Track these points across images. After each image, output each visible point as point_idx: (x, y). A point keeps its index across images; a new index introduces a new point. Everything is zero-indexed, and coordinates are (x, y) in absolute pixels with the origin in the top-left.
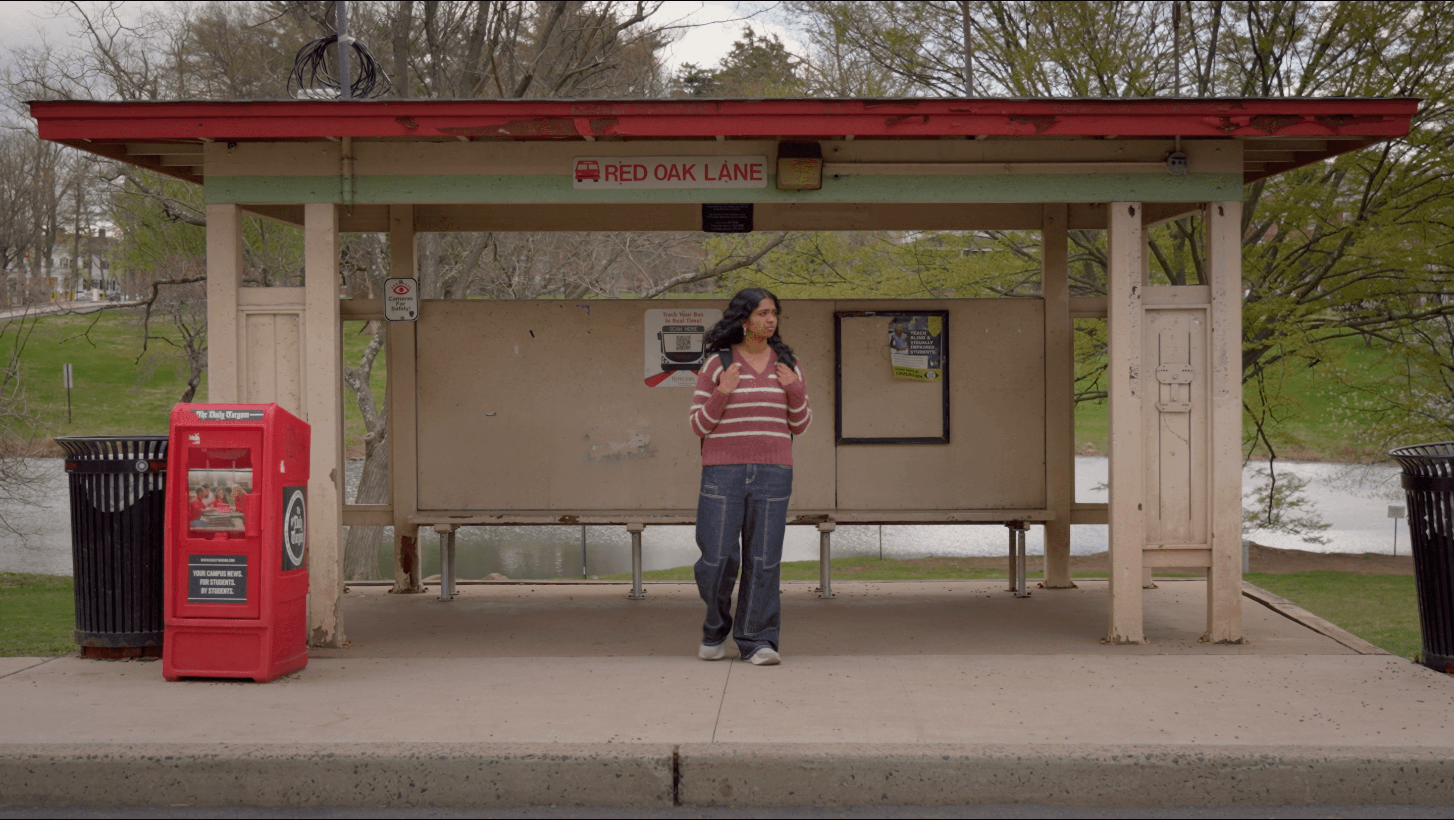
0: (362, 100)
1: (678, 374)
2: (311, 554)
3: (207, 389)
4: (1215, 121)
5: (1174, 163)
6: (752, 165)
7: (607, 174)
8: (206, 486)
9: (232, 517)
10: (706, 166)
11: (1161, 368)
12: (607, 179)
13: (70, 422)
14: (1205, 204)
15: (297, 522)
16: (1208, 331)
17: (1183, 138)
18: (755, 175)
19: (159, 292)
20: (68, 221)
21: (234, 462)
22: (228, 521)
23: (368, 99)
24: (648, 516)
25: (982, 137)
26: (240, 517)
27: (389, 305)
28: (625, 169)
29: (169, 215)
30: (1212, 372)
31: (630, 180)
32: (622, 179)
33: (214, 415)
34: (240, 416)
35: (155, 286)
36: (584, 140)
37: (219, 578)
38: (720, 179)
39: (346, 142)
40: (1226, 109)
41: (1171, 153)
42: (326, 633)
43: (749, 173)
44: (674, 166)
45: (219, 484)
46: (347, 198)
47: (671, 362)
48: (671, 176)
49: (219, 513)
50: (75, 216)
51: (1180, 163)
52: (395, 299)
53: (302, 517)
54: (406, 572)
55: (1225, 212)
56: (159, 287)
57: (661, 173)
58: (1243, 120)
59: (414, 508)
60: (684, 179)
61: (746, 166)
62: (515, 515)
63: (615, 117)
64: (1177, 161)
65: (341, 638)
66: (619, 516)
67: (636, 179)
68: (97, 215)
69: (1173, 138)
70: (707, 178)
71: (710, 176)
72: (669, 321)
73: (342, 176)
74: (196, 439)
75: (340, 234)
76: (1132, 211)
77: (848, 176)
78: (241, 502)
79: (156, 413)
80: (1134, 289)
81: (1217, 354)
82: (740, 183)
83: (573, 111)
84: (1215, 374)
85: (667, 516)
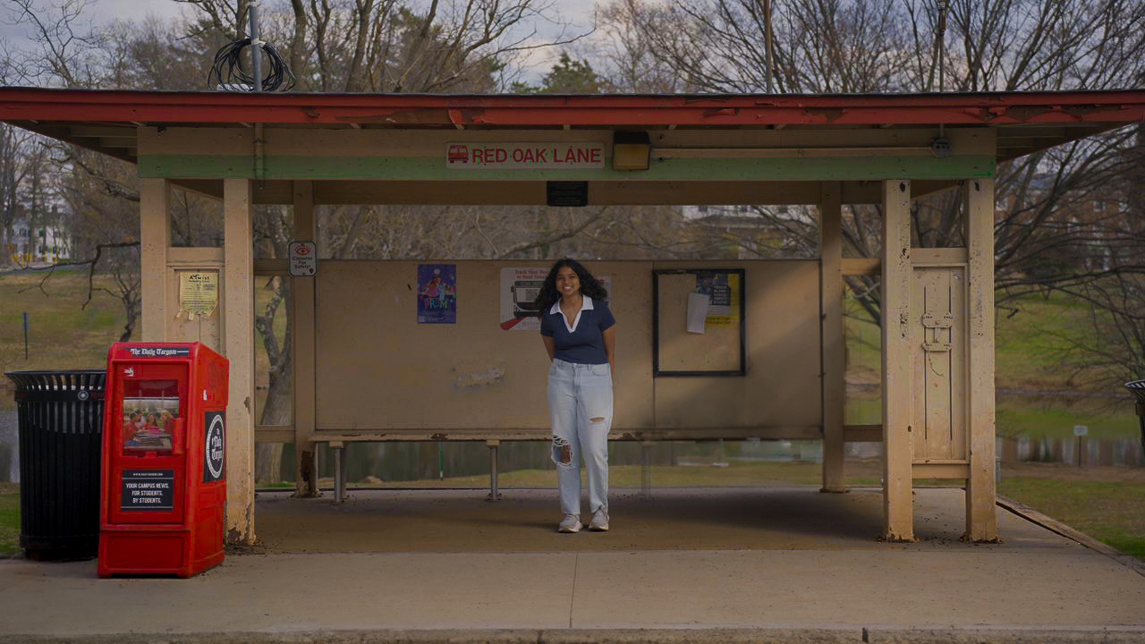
0: (272, 92)
1: (527, 319)
2: (228, 468)
3: (141, 332)
4: (976, 111)
5: (938, 147)
6: (592, 150)
7: (475, 156)
8: (138, 412)
9: (161, 437)
10: (555, 151)
11: (926, 315)
12: (474, 161)
13: (27, 358)
14: (963, 181)
15: (217, 441)
16: (965, 284)
17: (947, 126)
18: (595, 158)
19: (102, 253)
20: (25, 199)
21: (163, 392)
22: (158, 441)
23: (277, 91)
24: (504, 434)
25: (780, 127)
26: (168, 437)
27: (293, 263)
28: (488, 153)
29: (110, 192)
30: (969, 318)
31: (493, 161)
32: (486, 161)
33: (146, 352)
34: (169, 353)
35: (99, 248)
36: (455, 128)
37: (149, 489)
38: (566, 161)
39: (258, 130)
40: (987, 102)
41: (935, 139)
42: (240, 533)
43: (590, 156)
44: (529, 150)
45: (150, 411)
46: (260, 173)
47: (522, 310)
48: (526, 158)
49: (149, 434)
50: (32, 196)
51: (944, 147)
52: (297, 259)
53: (222, 437)
54: (305, 480)
55: (981, 187)
56: (102, 249)
57: (518, 155)
58: (999, 110)
59: (313, 428)
60: (537, 161)
61: (587, 150)
62: (395, 434)
63: (482, 109)
64: (941, 145)
65: (252, 537)
66: (480, 434)
67: (497, 161)
68: (51, 195)
69: (937, 126)
70: (555, 160)
71: (558, 159)
72: (520, 277)
73: (255, 156)
74: (130, 372)
75: (253, 206)
76: (903, 187)
77: (670, 159)
78: (170, 426)
79: (99, 351)
80: (904, 250)
81: (973, 304)
82: (583, 164)
83: (446, 104)
84: (972, 320)
85: (519, 434)
